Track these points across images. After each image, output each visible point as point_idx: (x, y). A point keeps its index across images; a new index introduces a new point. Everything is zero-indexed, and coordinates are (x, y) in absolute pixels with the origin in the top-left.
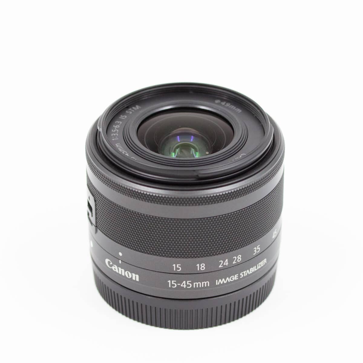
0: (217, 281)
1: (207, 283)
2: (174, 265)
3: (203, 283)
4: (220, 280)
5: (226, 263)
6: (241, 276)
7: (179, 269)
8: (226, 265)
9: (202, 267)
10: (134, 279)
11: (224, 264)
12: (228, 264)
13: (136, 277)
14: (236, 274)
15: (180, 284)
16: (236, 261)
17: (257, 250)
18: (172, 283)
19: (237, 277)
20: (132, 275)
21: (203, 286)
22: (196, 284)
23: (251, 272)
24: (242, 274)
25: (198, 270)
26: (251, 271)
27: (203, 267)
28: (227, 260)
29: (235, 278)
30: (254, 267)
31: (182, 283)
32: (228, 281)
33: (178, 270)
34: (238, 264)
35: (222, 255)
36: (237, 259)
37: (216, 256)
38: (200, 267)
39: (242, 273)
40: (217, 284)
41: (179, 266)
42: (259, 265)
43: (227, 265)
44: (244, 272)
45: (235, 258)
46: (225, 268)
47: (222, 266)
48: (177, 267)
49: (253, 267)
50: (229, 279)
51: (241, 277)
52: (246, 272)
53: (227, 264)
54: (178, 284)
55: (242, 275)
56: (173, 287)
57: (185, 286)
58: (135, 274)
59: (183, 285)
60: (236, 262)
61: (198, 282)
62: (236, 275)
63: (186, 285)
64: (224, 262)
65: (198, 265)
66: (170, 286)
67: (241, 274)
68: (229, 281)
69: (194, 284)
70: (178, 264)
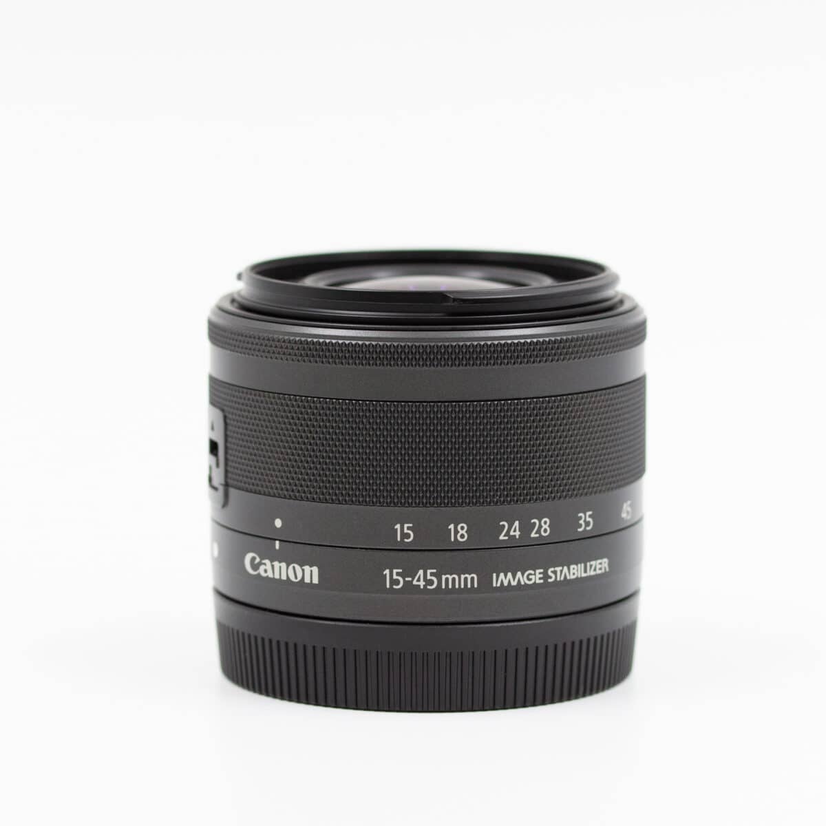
0: (494, 575)
1: (472, 579)
2: (398, 527)
3: (463, 577)
4: (502, 575)
5: (515, 531)
6: (551, 577)
7: (408, 536)
8: (515, 536)
9: (460, 533)
10: (307, 580)
11: (512, 533)
12: (520, 535)
13: (311, 574)
14: (538, 569)
15: (410, 579)
16: (538, 532)
17: (587, 524)
18: (393, 576)
19: (541, 576)
20: (303, 570)
21: (462, 586)
22: (447, 579)
23: (573, 577)
24: (552, 572)
25: (453, 539)
26: (574, 574)
27: (464, 532)
28: (517, 523)
29: (536, 577)
30: (579, 565)
31: (416, 575)
32: (519, 580)
33: (406, 540)
34: (542, 543)
35: (506, 507)
36: (540, 526)
37: (492, 508)
38: (456, 532)
39: (552, 569)
40: (494, 585)
41: (408, 528)
42: (591, 566)
43: (517, 537)
44: (558, 569)
45: (535, 523)
46: (512, 545)
47: (506, 538)
48: (405, 531)
49: (577, 565)
50: (523, 575)
51: (550, 580)
52: (561, 571)
53: (517, 534)
54: (407, 579)
55: (553, 576)
56: (395, 587)
57: (422, 583)
58: (311, 567)
59: (419, 580)
60: (537, 535)
61: (451, 575)
62: (538, 571)
63: (424, 581)
64: (511, 527)
65: (452, 527)
66: (388, 586)
67: (550, 573)
68: (523, 583)
69: (444, 577)
70: (408, 523)
